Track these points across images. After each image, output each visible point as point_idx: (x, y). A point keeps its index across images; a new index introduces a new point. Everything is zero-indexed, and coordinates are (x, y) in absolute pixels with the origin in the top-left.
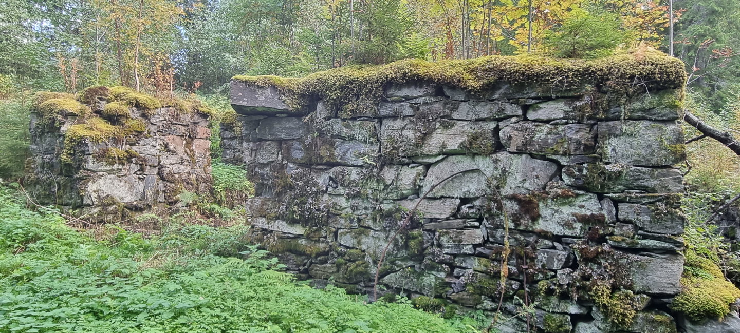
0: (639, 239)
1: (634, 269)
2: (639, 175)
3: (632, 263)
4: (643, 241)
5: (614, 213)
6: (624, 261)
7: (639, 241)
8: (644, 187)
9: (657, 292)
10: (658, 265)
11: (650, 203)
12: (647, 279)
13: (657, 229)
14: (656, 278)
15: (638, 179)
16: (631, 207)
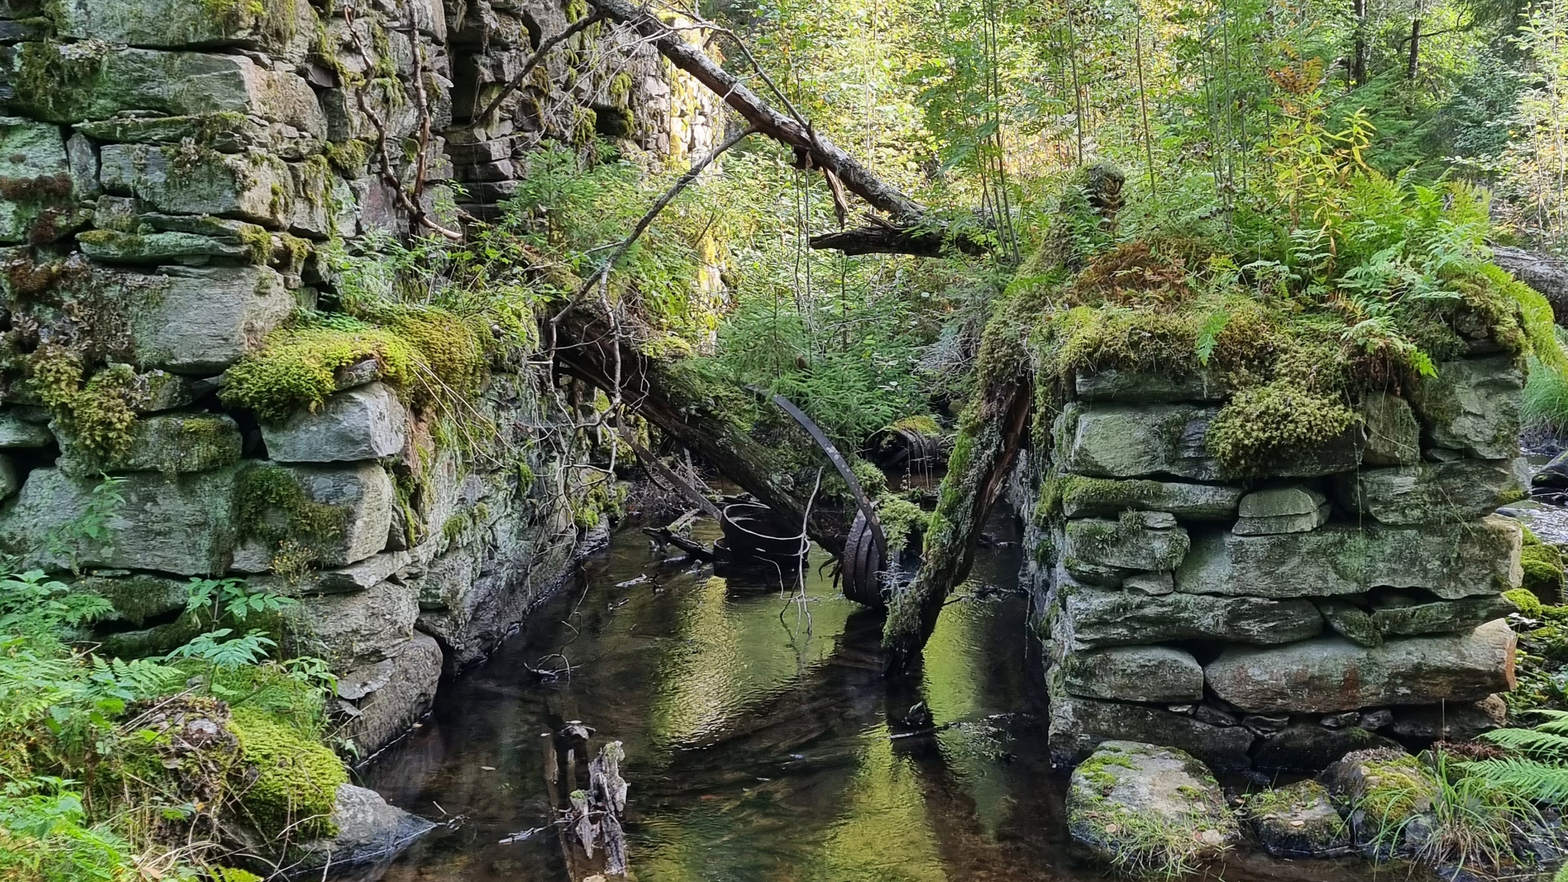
0: (148, 232)
1: (136, 309)
2: (142, 69)
3: (129, 294)
4: (154, 237)
5: (93, 171)
6: (112, 292)
7: (147, 238)
8: (156, 99)
9: (189, 360)
10: (192, 294)
11: (169, 140)
12: (166, 332)
13: (181, 202)
14: (185, 326)
15: (142, 80)
16: (128, 152)
